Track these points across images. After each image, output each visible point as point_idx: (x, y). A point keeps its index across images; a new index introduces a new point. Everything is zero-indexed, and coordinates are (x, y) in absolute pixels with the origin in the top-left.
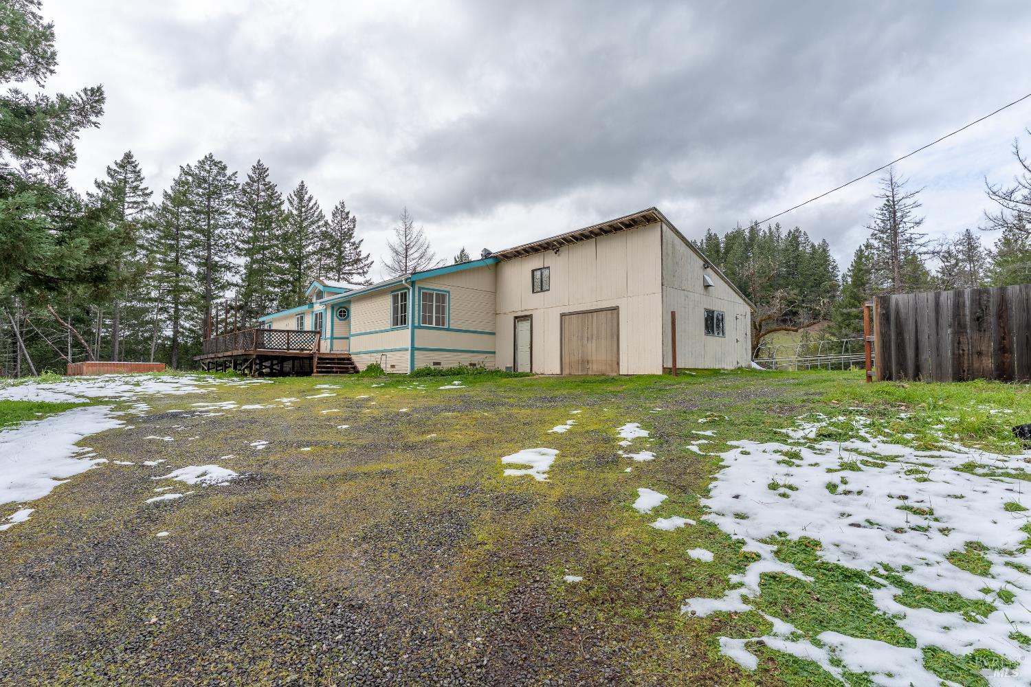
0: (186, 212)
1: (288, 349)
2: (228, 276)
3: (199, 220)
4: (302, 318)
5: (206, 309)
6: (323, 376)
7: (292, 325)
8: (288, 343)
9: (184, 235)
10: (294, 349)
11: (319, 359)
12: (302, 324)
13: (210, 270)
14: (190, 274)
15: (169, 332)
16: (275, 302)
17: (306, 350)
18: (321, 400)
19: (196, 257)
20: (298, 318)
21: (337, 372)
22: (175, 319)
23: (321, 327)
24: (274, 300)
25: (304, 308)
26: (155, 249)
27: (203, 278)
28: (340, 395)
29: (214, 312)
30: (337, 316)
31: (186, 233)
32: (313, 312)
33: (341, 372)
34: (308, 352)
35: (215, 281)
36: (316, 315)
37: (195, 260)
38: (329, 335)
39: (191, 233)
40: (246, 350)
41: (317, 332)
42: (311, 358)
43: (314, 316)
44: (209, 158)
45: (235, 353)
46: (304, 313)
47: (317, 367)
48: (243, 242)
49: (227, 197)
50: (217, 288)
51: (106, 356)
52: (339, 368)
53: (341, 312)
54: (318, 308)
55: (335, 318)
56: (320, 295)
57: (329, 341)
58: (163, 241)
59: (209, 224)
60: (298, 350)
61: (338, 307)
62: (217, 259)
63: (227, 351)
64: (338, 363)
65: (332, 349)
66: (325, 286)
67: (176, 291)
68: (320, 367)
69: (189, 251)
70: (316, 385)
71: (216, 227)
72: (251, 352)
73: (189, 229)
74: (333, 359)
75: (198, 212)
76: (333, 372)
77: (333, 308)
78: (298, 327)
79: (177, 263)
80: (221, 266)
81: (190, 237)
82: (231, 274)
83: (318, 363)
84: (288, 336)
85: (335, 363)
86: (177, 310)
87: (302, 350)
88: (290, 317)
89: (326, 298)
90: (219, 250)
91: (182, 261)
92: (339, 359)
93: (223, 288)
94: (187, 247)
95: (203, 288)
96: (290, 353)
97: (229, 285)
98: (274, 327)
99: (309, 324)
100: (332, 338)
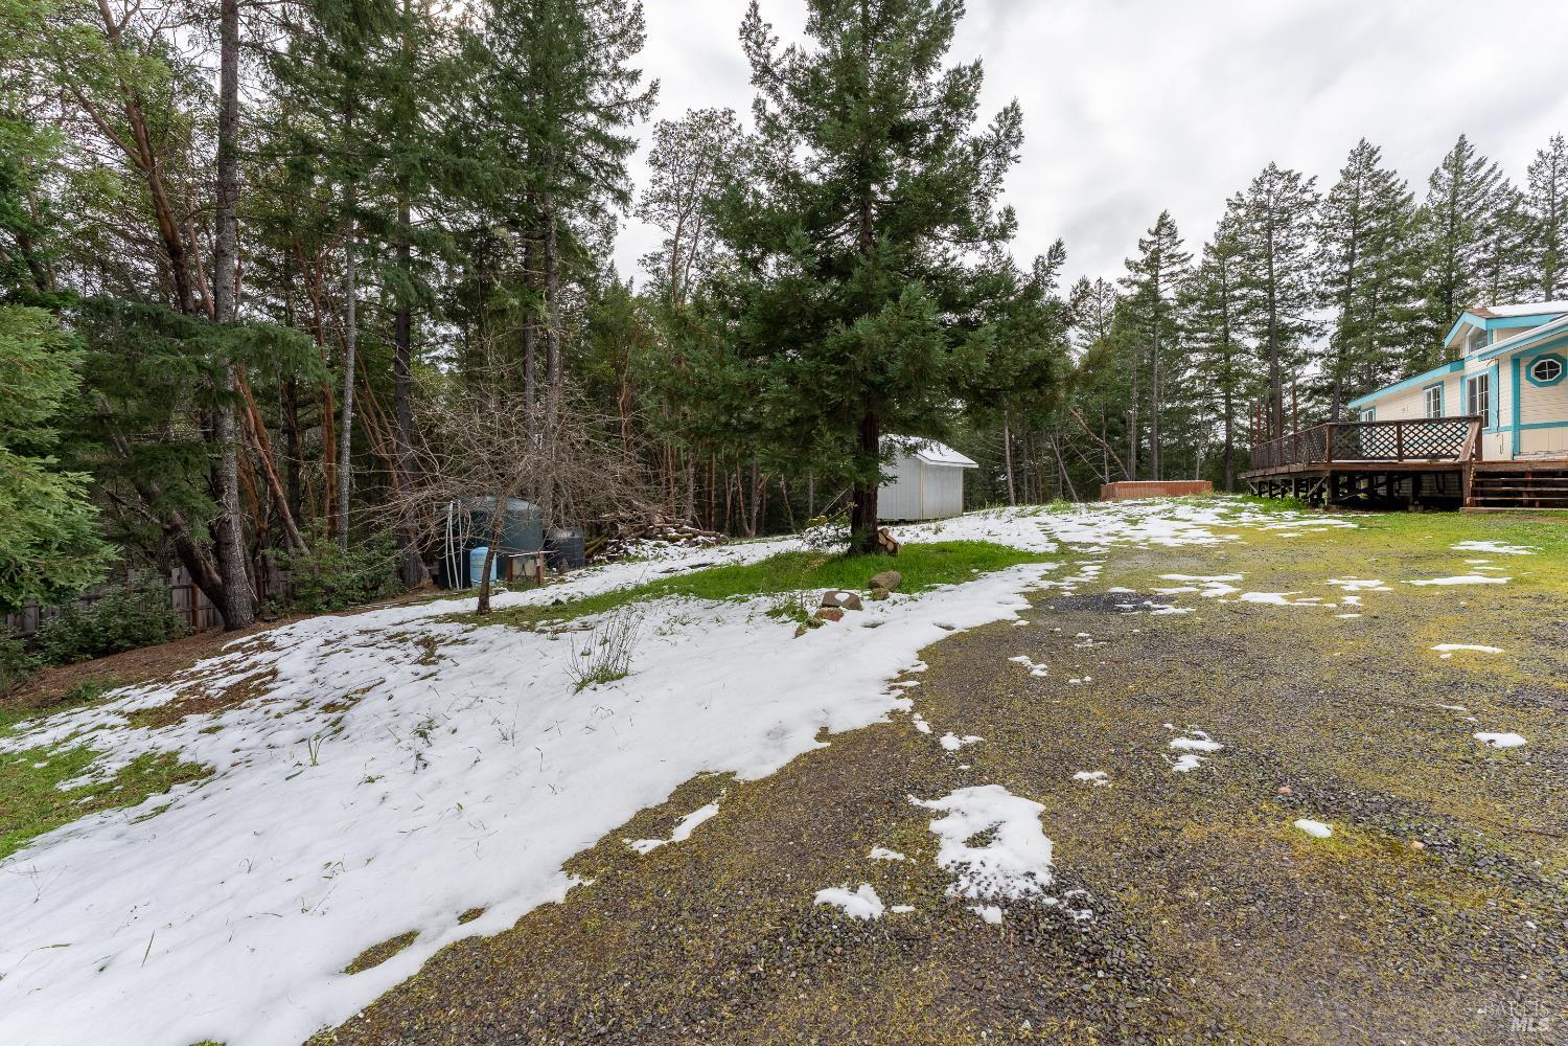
0: (1235, 263)
1: (1400, 456)
2: (1306, 344)
3: (1257, 268)
4: (1437, 394)
5: (1275, 399)
6: (1491, 512)
7: (1418, 408)
8: (1400, 446)
9: (1234, 296)
10: (1416, 457)
11: (1479, 474)
12: (1437, 405)
13: (1277, 338)
14: (1247, 351)
15: (1222, 437)
16: (1395, 373)
17: (1445, 456)
18: (1452, 597)
19: (1254, 324)
20: (1429, 394)
21: (1531, 504)
22: (1228, 417)
23: (1485, 403)
24: (1392, 368)
25: (1442, 372)
26: (1196, 326)
27: (1266, 353)
28: (1522, 582)
29: (1288, 400)
30: (1528, 377)
31: (1237, 293)
32: (1462, 378)
33: (1543, 504)
34: (1451, 460)
35: (1285, 354)
36: (1472, 383)
37: (1251, 329)
38: (1507, 419)
39: (1245, 291)
40: (1310, 464)
41: (1478, 418)
42: (1457, 471)
43: (1467, 386)
44: (1272, 172)
45: (1296, 468)
46: (1442, 383)
47: (1474, 493)
48: (1333, 283)
49: (1299, 221)
50: (1290, 365)
51: (1142, 474)
52: (1538, 494)
53: (1542, 366)
54: (1475, 366)
55: (1524, 382)
56: (1480, 338)
57: (1508, 436)
58: (1206, 313)
59: (1271, 272)
60: (1424, 457)
61: (1530, 359)
62: (1286, 320)
63: (1283, 464)
64: (1535, 484)
65: (1516, 451)
66: (1491, 318)
67: (1227, 379)
68: (1483, 494)
69: (1243, 317)
70: (1458, 539)
71: (1286, 271)
72: (1321, 467)
73: (1241, 285)
74: (1523, 474)
75: (1253, 258)
76: (1521, 504)
77: (1516, 361)
78: (1429, 410)
79: (1226, 340)
80: (1293, 330)
81: (1243, 297)
82: (1311, 339)
83: (1476, 484)
84: (1399, 432)
85: (1525, 484)
86: (1229, 406)
87: (1435, 457)
88: (1411, 393)
89: (1496, 342)
90: (1290, 306)
91: (1233, 335)
92: (1535, 474)
93: (1301, 361)
94: (1240, 313)
95: (1266, 368)
96: (1407, 465)
97: (1308, 356)
98: (1379, 417)
99: (1455, 403)
100: (1518, 427)
